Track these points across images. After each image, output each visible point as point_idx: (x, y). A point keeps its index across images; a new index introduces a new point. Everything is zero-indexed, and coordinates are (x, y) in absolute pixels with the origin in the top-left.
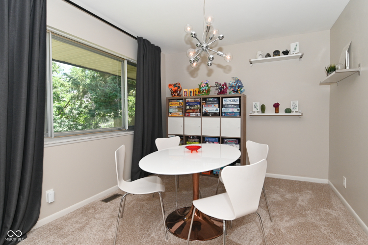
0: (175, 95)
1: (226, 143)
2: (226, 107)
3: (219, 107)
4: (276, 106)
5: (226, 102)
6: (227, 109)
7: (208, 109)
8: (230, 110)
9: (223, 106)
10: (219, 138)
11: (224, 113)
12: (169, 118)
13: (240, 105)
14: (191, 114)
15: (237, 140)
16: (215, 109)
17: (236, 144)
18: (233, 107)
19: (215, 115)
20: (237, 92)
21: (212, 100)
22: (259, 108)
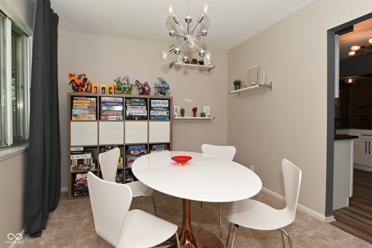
0: (82, 91)
1: (154, 149)
2: (154, 110)
3: (147, 110)
4: (195, 110)
5: (155, 104)
6: (156, 112)
7: (134, 112)
8: (160, 113)
9: (151, 108)
10: (146, 145)
11: (153, 116)
12: (71, 123)
13: (169, 109)
14: (109, 117)
15: (166, 145)
16: (142, 112)
17: (165, 149)
18: (162, 110)
19: (142, 118)
20: (164, 94)
21: (138, 100)
22: (179, 111)
